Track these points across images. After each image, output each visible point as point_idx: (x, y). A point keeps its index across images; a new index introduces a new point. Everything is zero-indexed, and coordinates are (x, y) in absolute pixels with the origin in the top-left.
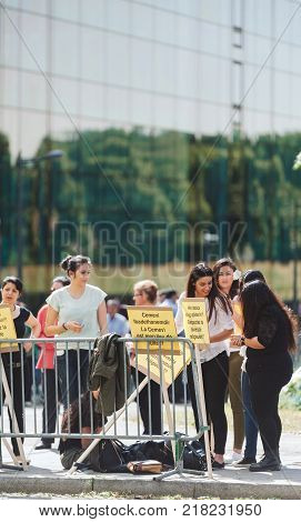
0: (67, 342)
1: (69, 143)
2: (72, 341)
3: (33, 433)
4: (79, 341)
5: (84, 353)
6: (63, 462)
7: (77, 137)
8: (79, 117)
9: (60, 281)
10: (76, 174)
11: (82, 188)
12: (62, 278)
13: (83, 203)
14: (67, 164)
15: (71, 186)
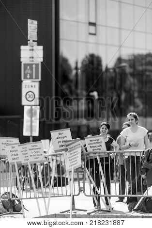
0: (130, 152)
1: (129, 60)
2: (132, 152)
3: (115, 195)
4: (135, 152)
5: (138, 157)
6: (129, 208)
7: (133, 58)
8: (134, 48)
9: (127, 124)
10: (133, 75)
11: (136, 81)
12: (127, 123)
13: (136, 88)
14: (128, 70)
15: (130, 80)
